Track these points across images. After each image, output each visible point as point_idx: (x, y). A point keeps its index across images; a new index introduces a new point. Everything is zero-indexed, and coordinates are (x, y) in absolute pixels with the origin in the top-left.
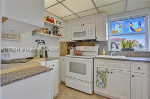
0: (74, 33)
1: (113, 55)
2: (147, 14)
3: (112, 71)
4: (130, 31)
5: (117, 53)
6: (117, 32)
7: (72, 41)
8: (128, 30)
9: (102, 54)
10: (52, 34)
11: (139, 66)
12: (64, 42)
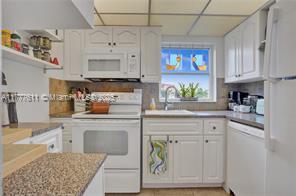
0: (90, 61)
1: (169, 109)
2: (212, 46)
3: (176, 138)
4: (193, 68)
5: (176, 106)
6: (173, 67)
7: (82, 79)
8: (190, 66)
9: (149, 109)
10: (31, 52)
11: (215, 125)
12: (60, 81)
